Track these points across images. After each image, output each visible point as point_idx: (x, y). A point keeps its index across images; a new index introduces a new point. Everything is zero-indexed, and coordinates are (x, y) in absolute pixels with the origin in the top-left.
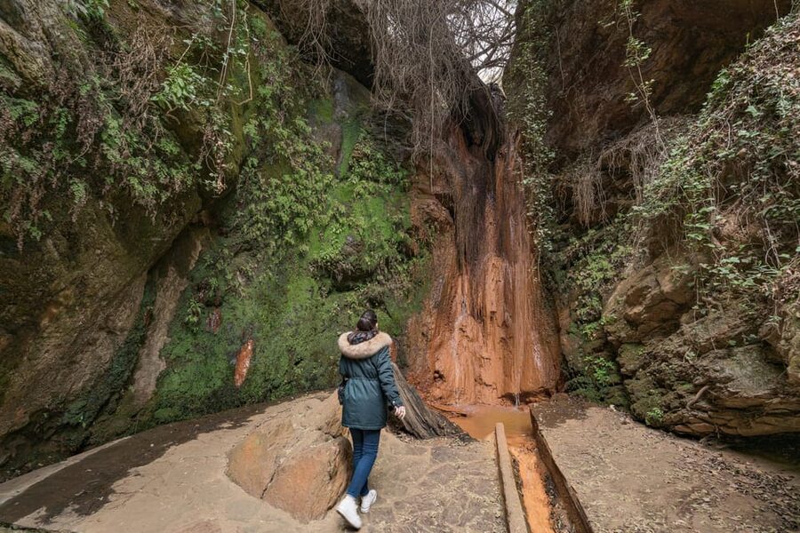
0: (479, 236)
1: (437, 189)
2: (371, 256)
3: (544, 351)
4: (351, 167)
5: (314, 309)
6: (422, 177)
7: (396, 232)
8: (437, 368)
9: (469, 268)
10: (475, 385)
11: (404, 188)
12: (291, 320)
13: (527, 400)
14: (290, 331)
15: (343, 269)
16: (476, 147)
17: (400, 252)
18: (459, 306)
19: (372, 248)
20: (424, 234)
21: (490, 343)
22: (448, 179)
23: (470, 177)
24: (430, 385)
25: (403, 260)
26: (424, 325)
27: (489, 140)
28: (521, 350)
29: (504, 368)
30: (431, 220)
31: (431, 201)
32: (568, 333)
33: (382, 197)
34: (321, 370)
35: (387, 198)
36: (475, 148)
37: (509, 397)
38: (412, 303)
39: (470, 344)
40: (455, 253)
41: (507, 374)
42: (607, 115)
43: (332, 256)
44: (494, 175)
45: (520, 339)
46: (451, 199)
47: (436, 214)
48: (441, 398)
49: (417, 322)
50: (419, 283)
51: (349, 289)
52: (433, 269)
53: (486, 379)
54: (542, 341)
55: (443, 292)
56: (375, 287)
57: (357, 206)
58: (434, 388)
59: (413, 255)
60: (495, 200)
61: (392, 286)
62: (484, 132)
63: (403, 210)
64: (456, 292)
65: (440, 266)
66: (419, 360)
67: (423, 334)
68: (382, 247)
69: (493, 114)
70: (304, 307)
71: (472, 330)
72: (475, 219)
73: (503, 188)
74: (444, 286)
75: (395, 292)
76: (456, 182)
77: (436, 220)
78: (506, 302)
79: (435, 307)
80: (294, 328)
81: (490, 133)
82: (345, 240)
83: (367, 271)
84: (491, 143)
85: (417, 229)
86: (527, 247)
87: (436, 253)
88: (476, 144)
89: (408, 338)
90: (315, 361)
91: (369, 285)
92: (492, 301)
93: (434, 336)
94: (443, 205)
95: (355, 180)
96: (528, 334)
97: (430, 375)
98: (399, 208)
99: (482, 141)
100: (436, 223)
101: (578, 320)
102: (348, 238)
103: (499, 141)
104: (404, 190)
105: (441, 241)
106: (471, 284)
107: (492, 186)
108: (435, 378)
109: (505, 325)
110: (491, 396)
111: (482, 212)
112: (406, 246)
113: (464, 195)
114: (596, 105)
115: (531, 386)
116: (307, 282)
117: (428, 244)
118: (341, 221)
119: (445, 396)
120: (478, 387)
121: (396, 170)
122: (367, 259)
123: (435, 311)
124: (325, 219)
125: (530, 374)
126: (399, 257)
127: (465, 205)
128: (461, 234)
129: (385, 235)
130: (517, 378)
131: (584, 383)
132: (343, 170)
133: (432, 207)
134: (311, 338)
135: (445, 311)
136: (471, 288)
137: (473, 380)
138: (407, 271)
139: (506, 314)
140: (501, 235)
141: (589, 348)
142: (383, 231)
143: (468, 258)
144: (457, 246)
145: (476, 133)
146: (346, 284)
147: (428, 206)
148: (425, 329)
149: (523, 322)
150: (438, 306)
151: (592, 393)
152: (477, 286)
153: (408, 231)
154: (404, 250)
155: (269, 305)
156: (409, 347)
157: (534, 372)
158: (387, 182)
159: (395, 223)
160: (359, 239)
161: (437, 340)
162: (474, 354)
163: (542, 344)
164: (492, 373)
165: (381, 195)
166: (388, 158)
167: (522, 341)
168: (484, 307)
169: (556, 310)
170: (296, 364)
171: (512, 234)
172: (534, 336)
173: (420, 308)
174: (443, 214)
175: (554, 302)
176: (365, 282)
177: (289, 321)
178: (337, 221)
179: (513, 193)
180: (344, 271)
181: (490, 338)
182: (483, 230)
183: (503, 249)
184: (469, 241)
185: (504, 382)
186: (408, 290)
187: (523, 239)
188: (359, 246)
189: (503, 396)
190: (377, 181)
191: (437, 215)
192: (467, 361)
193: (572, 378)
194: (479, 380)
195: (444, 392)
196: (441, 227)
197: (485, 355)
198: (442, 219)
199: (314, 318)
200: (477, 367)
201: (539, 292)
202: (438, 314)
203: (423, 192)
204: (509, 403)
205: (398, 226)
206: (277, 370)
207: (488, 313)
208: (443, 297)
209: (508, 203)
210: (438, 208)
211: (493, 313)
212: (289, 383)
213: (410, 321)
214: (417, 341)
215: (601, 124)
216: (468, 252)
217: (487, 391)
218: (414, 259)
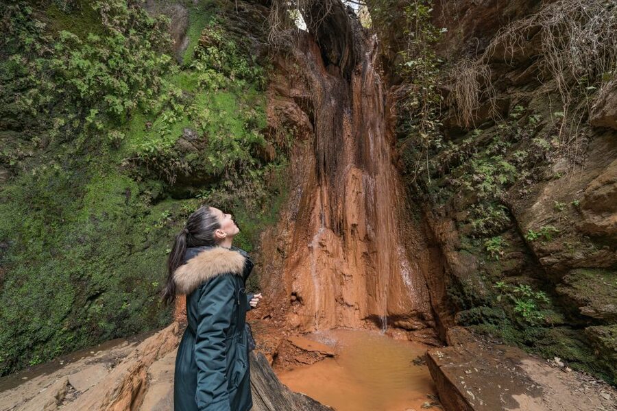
0: (339, 147)
1: (296, 92)
2: (217, 157)
3: (413, 266)
4: (196, 53)
5: (129, 221)
6: (279, 78)
7: (249, 132)
8: (294, 289)
9: (328, 179)
10: (336, 307)
11: (260, 87)
12: (85, 234)
13: (396, 323)
14: (80, 250)
15: (178, 169)
16: (333, 66)
17: (254, 156)
18: (318, 219)
19: (219, 148)
20: (281, 138)
21: (351, 258)
22: (308, 84)
23: (329, 90)
24: (286, 311)
25: (257, 165)
26: (280, 239)
27: (345, 59)
28: (386, 266)
29: (367, 285)
30: (289, 123)
31: (289, 104)
32: (459, 250)
33: (234, 92)
34: (137, 303)
35: (240, 94)
36: (331, 67)
37: (375, 320)
38: (265, 214)
39: (330, 259)
40: (314, 162)
41: (371, 291)
42: (475, 21)
43: (159, 148)
44: (351, 91)
45: (385, 255)
46: (311, 104)
47: (295, 117)
48: (298, 326)
49: (272, 236)
50: (275, 192)
51: (189, 196)
52: (291, 177)
53: (347, 299)
54: (411, 257)
55: (302, 202)
56: (221, 195)
57: (202, 97)
58: (290, 315)
59: (269, 160)
60: (352, 114)
61: (243, 194)
62: (340, 52)
63: (258, 108)
64: (314, 203)
65: (298, 174)
66: (273, 282)
67: (278, 249)
68: (231, 147)
69: (350, 34)
70: (111, 215)
71: (332, 244)
72: (334, 130)
73: (361, 102)
74: (303, 197)
75: (247, 201)
76: (317, 86)
77: (295, 123)
78: (367, 214)
79: (292, 219)
80: (88, 247)
81: (346, 52)
82: (180, 133)
83: (212, 174)
84: (347, 63)
85: (274, 131)
86: (387, 158)
87: (294, 160)
88: (332, 63)
89: (261, 255)
90: (127, 292)
91: (214, 191)
92: (353, 214)
93: (292, 252)
94: (302, 109)
95: (200, 66)
96: (393, 249)
97: (287, 299)
98: (252, 104)
99: (338, 61)
100: (295, 127)
101: (472, 233)
102: (186, 130)
103: (355, 60)
104: (260, 89)
105: (299, 148)
106: (330, 196)
107: (348, 102)
108: (292, 301)
109: (367, 238)
110: (353, 319)
111: (341, 124)
112: (261, 149)
113: (323, 103)
114: (464, 11)
115: (400, 308)
116: (118, 182)
117: (285, 150)
118: (176, 108)
119: (304, 323)
120: (340, 308)
121: (250, 65)
122: (211, 159)
123: (293, 223)
124: (156, 105)
125: (399, 295)
126: (252, 161)
127: (325, 113)
128: (321, 142)
129: (236, 133)
130: (383, 298)
131: (493, 317)
132: (187, 56)
133: (291, 109)
134: (121, 260)
135: (303, 225)
136: (331, 199)
137: (333, 301)
138: (261, 177)
139: (369, 226)
140: (360, 147)
141: (496, 270)
142: (233, 130)
143: (326, 169)
144: (316, 154)
145: (333, 52)
146: (185, 190)
147: (287, 108)
148: (281, 244)
149: (387, 234)
150: (296, 218)
151: (507, 331)
152: (335, 199)
153: (263, 131)
154: (258, 152)
155: (48, 212)
156: (261, 265)
157: (404, 292)
158: (239, 77)
159: (248, 121)
160: (201, 133)
161: (295, 257)
162: (335, 270)
163: (410, 260)
164: (354, 292)
165: (232, 90)
166: (242, 50)
167: (387, 256)
168: (344, 220)
169: (426, 221)
170: (92, 298)
171: (372, 146)
172: (400, 249)
173: (276, 219)
174: (303, 119)
175: (423, 213)
176: (209, 189)
177: (80, 236)
178: (172, 108)
179: (371, 106)
180: (179, 172)
181: (351, 253)
182: (342, 142)
183: (362, 161)
184: (329, 152)
185: (368, 301)
186: (262, 199)
187: (383, 151)
188: (201, 142)
189: (366, 318)
190: (227, 75)
191: (297, 118)
192: (327, 279)
193: (469, 308)
194: (340, 300)
195: (302, 318)
196: (301, 133)
197: (347, 272)
198: (301, 123)
199: (129, 231)
200: (338, 285)
201: (404, 203)
202: (296, 227)
203: (281, 93)
204: (373, 325)
205: (251, 125)
206: (46, 314)
207: (349, 226)
208: (302, 208)
209: (367, 115)
210: (297, 111)
211: (354, 226)
212: (73, 330)
213: (263, 235)
214: (271, 258)
215: (467, 31)
216: (327, 163)
217: (349, 312)
218: (270, 165)
